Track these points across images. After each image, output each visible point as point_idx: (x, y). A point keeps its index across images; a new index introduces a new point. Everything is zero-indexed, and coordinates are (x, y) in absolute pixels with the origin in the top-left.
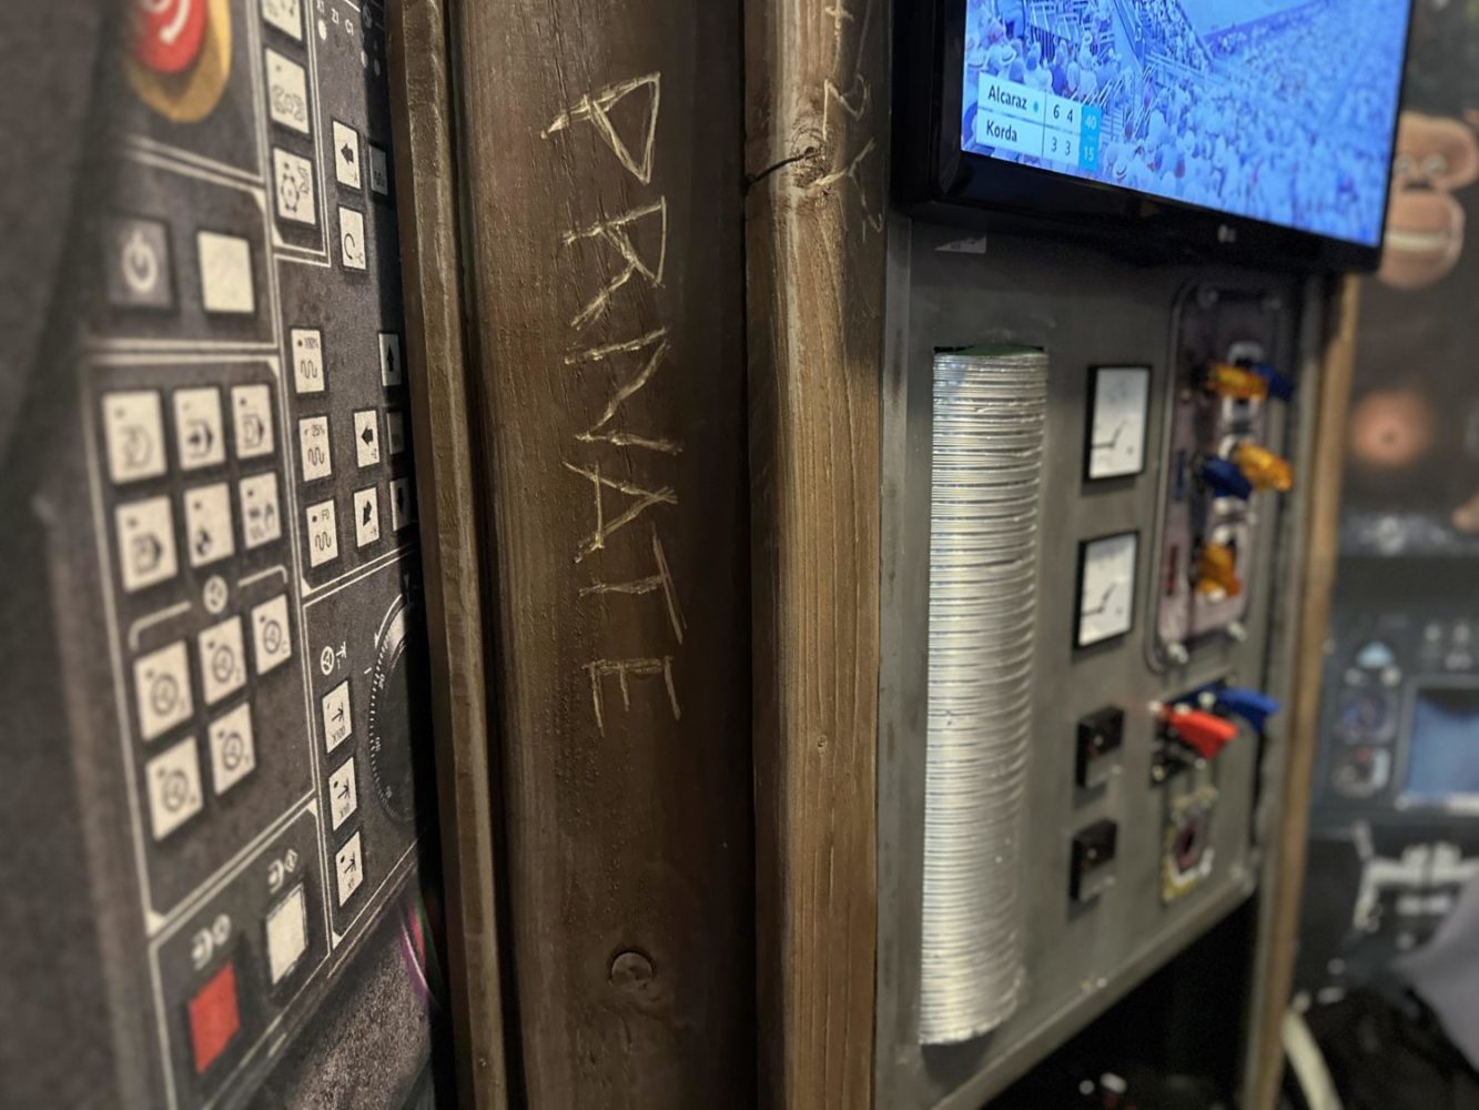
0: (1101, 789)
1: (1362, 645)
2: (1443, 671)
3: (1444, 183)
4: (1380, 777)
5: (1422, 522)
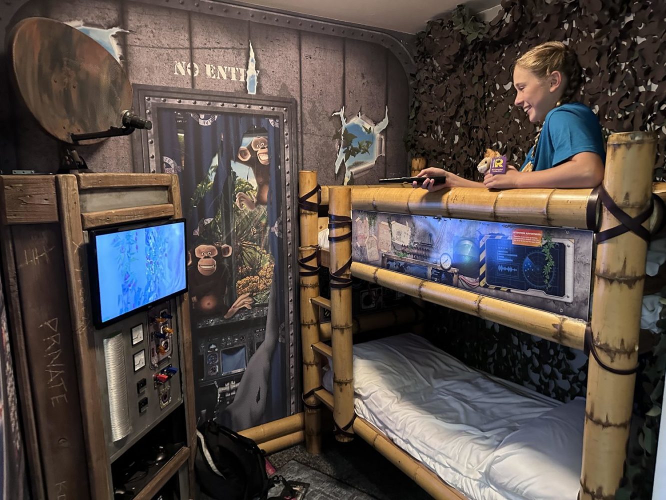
0: (144, 393)
1: (211, 345)
2: (226, 346)
3: (211, 256)
4: (217, 370)
5: (218, 319)
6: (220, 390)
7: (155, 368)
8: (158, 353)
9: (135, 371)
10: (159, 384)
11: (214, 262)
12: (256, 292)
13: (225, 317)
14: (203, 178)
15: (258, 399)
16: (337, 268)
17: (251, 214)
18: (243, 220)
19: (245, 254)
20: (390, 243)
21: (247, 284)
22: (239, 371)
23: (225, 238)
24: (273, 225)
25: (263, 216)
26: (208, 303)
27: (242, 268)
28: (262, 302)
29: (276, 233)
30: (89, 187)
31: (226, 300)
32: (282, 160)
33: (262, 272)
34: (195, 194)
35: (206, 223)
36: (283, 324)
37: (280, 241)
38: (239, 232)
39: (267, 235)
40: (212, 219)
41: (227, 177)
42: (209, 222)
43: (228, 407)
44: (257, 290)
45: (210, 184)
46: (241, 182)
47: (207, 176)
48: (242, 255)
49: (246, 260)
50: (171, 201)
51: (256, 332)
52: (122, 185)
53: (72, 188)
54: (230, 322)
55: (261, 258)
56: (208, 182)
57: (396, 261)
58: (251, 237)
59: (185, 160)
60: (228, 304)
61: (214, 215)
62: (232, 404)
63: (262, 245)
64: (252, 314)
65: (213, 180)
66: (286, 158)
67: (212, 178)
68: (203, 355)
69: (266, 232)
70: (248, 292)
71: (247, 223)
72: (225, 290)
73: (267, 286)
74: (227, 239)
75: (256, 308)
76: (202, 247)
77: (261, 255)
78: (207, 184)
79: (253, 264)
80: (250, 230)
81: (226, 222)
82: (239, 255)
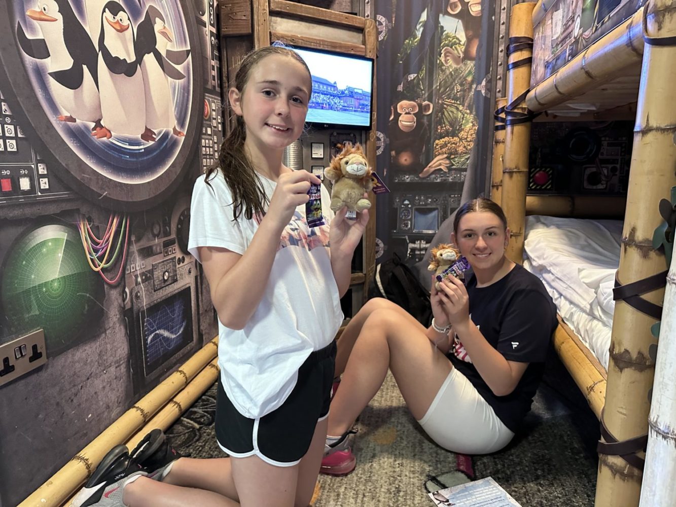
1: (405, 200)
2: (419, 205)
3: (412, 113)
4: (409, 226)
5: (413, 176)
6: (411, 245)
11: (414, 118)
12: (454, 154)
13: (420, 175)
14: (410, 34)
17: (456, 70)
18: (447, 76)
19: (446, 113)
20: (551, 43)
21: (445, 145)
22: (430, 232)
23: (427, 95)
24: (479, 83)
25: (470, 73)
26: (405, 159)
27: (442, 127)
28: (460, 166)
29: (483, 92)
30: (278, 9)
31: (422, 159)
32: (497, 10)
33: (462, 134)
34: (402, 49)
35: (409, 79)
37: (487, 100)
38: (442, 89)
39: (472, 93)
40: (416, 75)
41: (434, 31)
42: (412, 78)
43: (417, 264)
44: (456, 153)
45: (417, 39)
46: (448, 36)
47: (414, 31)
48: (443, 113)
49: (447, 119)
50: (364, 43)
51: (450, 197)
52: (309, 15)
53: (262, 8)
54: (425, 181)
55: (463, 118)
56: (415, 37)
58: (455, 95)
59: (395, 17)
60: (424, 163)
61: (418, 70)
62: (421, 262)
63: (466, 105)
64: (448, 177)
65: (420, 36)
66: (502, 7)
67: (419, 34)
68: (397, 209)
69: (471, 91)
70: (446, 153)
71: (451, 80)
72: (423, 147)
73: (467, 149)
75: (453, 172)
76: (404, 103)
77: (464, 115)
78: (414, 39)
79: (454, 124)
80: (454, 87)
81: (429, 78)
82: (440, 114)
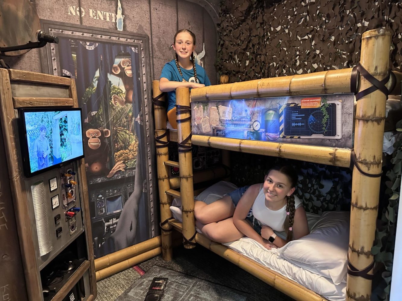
0: (59, 224)
1: (99, 195)
2: (109, 196)
3: (97, 137)
4: (104, 212)
5: (103, 178)
6: (106, 224)
7: (66, 207)
8: (67, 198)
9: (52, 209)
10: (69, 219)
11: (99, 141)
13: (108, 176)
14: (89, 84)
15: (131, 229)
16: (183, 139)
17: (122, 109)
18: (117, 113)
19: (119, 135)
20: (218, 120)
21: (121, 155)
22: (118, 211)
23: (105, 125)
24: (136, 117)
25: (130, 110)
26: (96, 168)
27: (118, 144)
28: (131, 167)
29: (139, 122)
30: (18, 79)
31: (108, 166)
32: (141, 75)
33: (130, 147)
34: (85, 95)
35: (92, 115)
36: (145, 180)
37: (141, 127)
38: (115, 121)
39: (133, 123)
40: (96, 112)
41: (105, 84)
42: (94, 114)
43: (112, 235)
44: (128, 159)
45: (94, 89)
46: (114, 88)
47: (92, 83)
48: (117, 136)
49: (120, 139)
50: (71, 96)
51: (128, 186)
52: (39, 81)
53: (5, 78)
54: (111, 179)
55: (130, 138)
56: (93, 87)
57: (222, 130)
58: (123, 124)
59: (77, 72)
60: (109, 168)
61: (98, 109)
62: (114, 233)
63: (130, 130)
64: (125, 174)
65: (96, 86)
66: (143, 73)
67: (95, 85)
68: (94, 202)
69: (132, 121)
70: (122, 160)
71: (120, 115)
72: (107, 159)
73: (134, 156)
74: (106, 125)
75: (128, 171)
76: (91, 130)
77: (130, 136)
78: (92, 88)
79: (125, 142)
80: (122, 119)
81: (105, 114)
82: (115, 136)
